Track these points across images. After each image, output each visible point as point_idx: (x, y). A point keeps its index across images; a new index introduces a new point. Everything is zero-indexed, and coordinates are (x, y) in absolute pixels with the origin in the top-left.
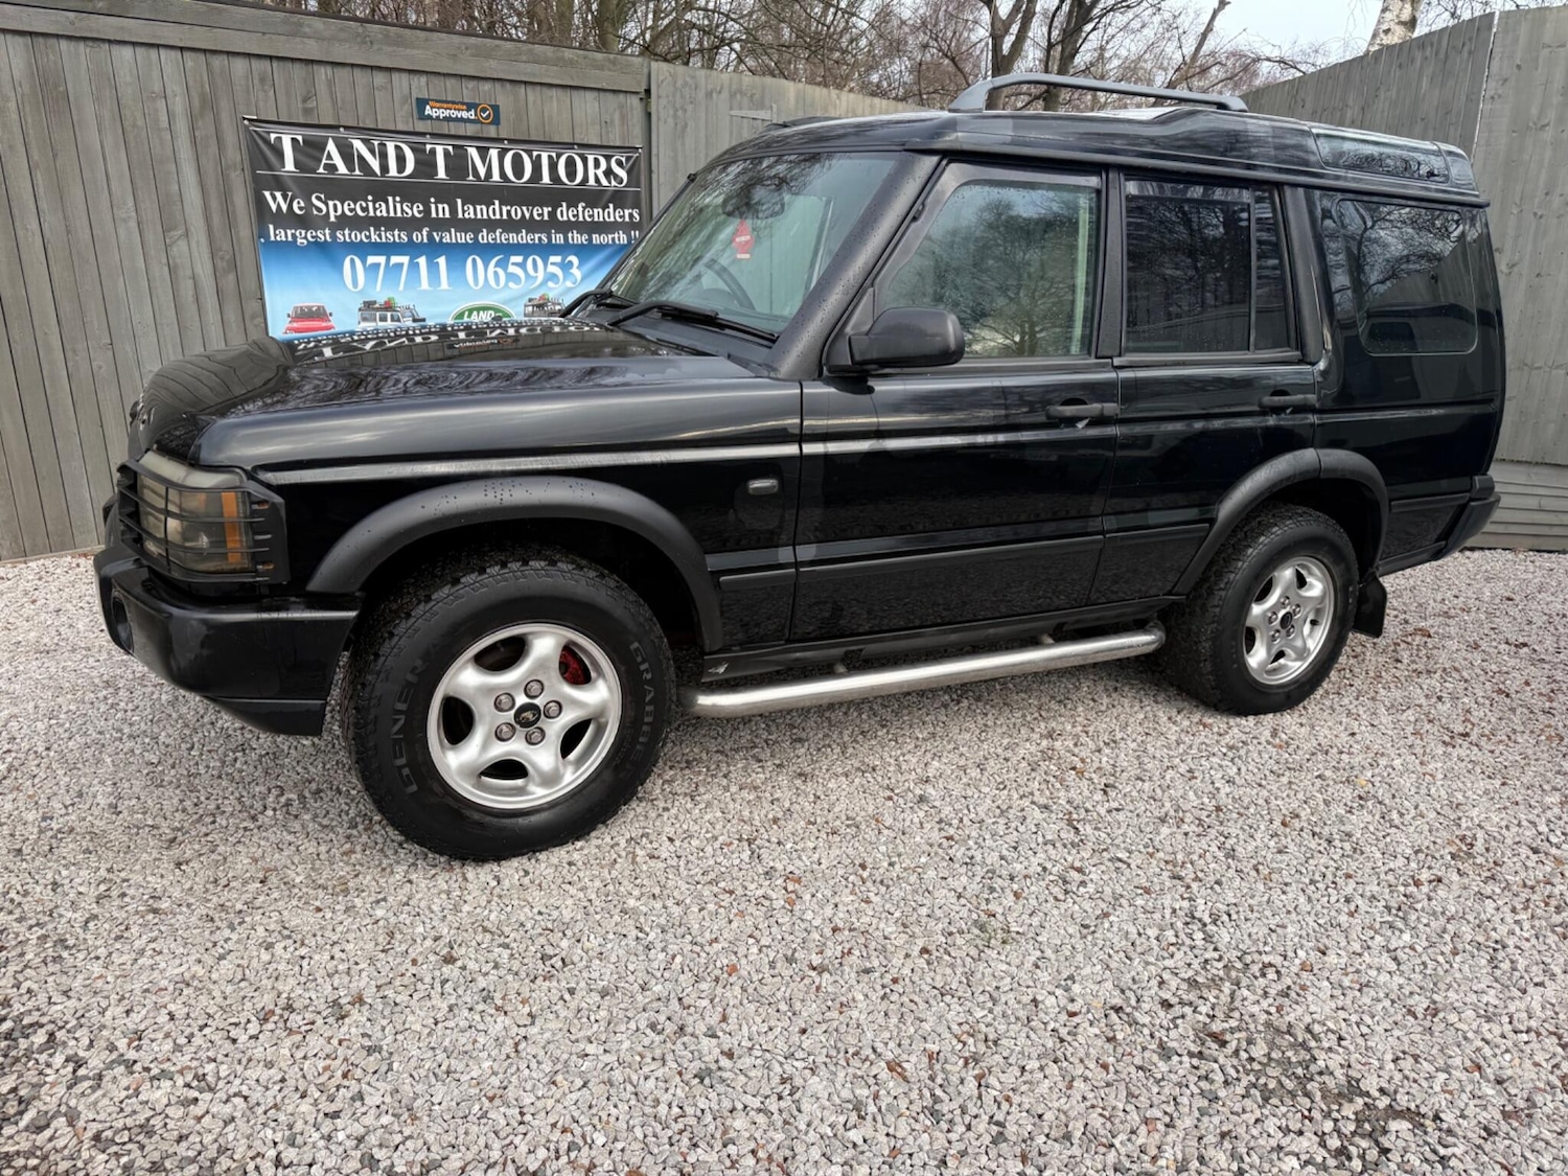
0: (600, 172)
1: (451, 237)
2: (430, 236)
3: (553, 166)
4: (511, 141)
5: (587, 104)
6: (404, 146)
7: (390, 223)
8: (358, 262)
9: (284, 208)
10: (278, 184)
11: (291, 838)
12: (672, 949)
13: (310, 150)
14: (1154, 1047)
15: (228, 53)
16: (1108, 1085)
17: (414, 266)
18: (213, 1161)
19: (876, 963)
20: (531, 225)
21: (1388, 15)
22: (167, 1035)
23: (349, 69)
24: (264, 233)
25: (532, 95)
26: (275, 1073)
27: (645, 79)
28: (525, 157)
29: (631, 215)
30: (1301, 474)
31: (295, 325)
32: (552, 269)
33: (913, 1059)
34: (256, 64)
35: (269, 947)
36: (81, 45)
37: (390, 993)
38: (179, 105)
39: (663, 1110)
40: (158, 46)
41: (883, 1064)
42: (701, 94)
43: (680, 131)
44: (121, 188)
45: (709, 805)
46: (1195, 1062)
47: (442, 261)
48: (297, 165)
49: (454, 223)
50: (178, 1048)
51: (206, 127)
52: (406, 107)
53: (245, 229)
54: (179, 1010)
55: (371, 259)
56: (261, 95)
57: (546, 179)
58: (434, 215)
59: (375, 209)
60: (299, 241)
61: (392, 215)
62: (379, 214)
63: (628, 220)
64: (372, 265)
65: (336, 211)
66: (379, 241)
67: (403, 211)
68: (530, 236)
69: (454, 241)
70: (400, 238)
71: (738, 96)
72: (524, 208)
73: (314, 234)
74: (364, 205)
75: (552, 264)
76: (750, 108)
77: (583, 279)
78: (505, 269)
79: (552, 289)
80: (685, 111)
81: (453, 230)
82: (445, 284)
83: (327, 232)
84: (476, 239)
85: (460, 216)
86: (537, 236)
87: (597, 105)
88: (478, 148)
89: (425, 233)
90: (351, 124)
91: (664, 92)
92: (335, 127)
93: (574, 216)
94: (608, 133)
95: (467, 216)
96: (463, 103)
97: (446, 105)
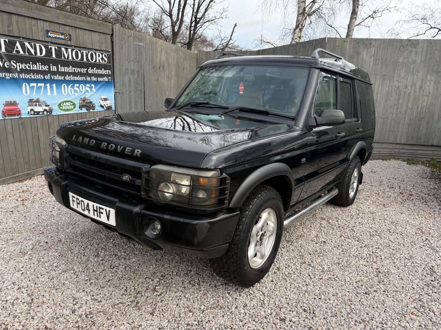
0: (100, 58)
1: (57, 77)
2: (50, 77)
3: (87, 56)
4: (75, 47)
5: (96, 37)
6: (42, 46)
7: (38, 72)
8: (27, 85)
13: (11, 45)
17: (45, 87)
20: (81, 74)
21: (296, 35)
23: (24, 17)
25: (81, 32)
27: (112, 30)
28: (79, 52)
29: (109, 72)
31: (6, 108)
32: (87, 88)
42: (126, 37)
43: (121, 48)
47: (54, 85)
48: (6, 50)
49: (58, 73)
52: (42, 33)
55: (32, 84)
57: (85, 60)
58: (52, 70)
59: (33, 67)
60: (7, 77)
61: (38, 69)
62: (34, 69)
63: (108, 73)
64: (32, 86)
65: (19, 67)
66: (34, 78)
67: (42, 68)
68: (81, 77)
69: (58, 79)
70: (41, 77)
71: (135, 38)
72: (79, 69)
73: (12, 75)
74: (29, 65)
75: (87, 87)
76: (138, 42)
77: (96, 92)
78: (73, 89)
79: (88, 95)
80: (122, 41)
81: (58, 75)
82: (55, 93)
83: (17, 74)
84: (65, 78)
85: (60, 71)
86: (83, 78)
87: (98, 37)
88: (65, 48)
89: (49, 76)
90: (24, 37)
91: (117, 35)
92: (19, 37)
93: (93, 72)
94: (102, 46)
95: (62, 71)
96: (60, 33)
97: (55, 33)
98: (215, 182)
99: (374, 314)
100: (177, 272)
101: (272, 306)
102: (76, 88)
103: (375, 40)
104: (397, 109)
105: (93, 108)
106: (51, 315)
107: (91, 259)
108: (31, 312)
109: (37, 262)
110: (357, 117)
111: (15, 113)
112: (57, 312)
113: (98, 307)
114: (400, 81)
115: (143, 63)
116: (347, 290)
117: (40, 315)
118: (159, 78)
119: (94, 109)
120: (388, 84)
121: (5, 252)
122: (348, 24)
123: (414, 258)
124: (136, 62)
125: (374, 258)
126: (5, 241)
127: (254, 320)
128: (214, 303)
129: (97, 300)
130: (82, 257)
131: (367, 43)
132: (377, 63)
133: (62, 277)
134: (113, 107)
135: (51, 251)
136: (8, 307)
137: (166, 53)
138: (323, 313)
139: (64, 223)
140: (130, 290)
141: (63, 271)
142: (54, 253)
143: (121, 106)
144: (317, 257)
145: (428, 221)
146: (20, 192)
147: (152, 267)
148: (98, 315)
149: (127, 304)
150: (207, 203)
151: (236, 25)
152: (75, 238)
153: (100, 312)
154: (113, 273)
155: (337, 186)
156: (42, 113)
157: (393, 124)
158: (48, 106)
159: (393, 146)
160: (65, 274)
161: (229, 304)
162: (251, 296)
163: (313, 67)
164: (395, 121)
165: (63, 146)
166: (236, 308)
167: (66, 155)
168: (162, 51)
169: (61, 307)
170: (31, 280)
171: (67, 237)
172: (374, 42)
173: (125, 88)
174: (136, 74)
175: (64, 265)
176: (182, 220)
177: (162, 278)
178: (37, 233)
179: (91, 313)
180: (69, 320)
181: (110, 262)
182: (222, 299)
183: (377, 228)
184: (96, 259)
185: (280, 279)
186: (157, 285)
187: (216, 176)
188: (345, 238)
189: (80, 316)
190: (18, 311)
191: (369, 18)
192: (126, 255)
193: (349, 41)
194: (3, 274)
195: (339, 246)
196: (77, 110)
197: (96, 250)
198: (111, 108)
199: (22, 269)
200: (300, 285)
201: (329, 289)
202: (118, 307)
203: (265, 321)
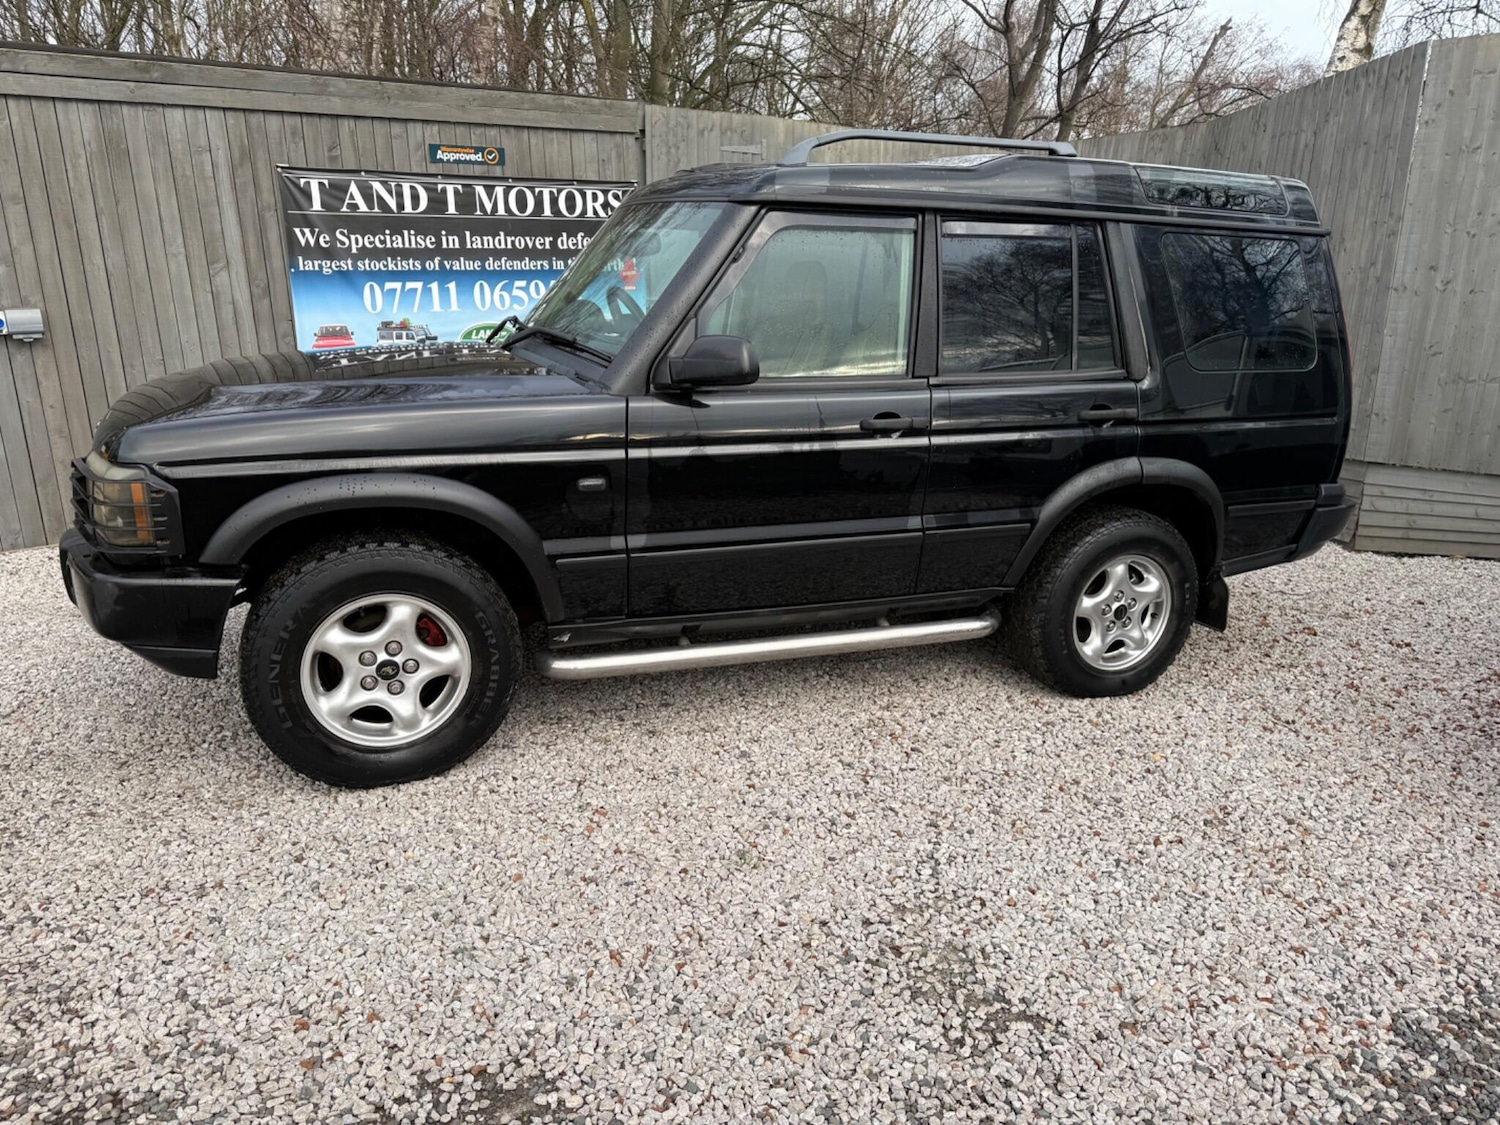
0: (598, 206)
1: (461, 265)
2: (441, 264)
3: (554, 201)
4: (515, 179)
5: (586, 146)
6: (417, 186)
7: (405, 254)
8: (376, 287)
9: (312, 242)
10: (307, 222)
11: (213, 765)
12: (477, 860)
13: (335, 192)
14: (840, 953)
15: (263, 111)
16: (786, 979)
17: (427, 291)
18: (73, 989)
19: (638, 878)
20: (534, 254)
21: (1343, 43)
22: (70, 902)
23: (370, 121)
24: (294, 264)
25: (535, 139)
26: (138, 933)
27: (640, 121)
28: (527, 191)
30: (1121, 480)
31: (321, 343)
33: (633, 950)
34: (290, 121)
35: (167, 843)
36: (140, 109)
37: (244, 881)
38: (222, 158)
39: (416, 974)
40: (204, 108)
41: (607, 953)
42: (693, 133)
44: (173, 229)
45: (559, 753)
46: (868, 967)
47: (452, 286)
48: (323, 205)
49: (464, 252)
50: (74, 911)
51: (245, 175)
52: (420, 153)
53: (277, 260)
54: (83, 884)
55: (389, 285)
56: (292, 146)
57: (547, 211)
58: (445, 246)
59: (392, 242)
60: (325, 270)
61: (407, 245)
62: (395, 245)
64: (389, 290)
65: (357, 243)
66: (395, 269)
67: (416, 242)
68: (533, 263)
69: (463, 269)
70: (414, 266)
71: (729, 133)
72: (528, 239)
73: (339, 264)
74: (383, 238)
76: (740, 144)
78: (510, 293)
80: (678, 148)
81: (462, 259)
82: (454, 306)
83: (349, 262)
84: (483, 266)
85: (469, 246)
86: (539, 263)
87: (594, 146)
88: (485, 186)
89: (437, 262)
90: (371, 168)
91: (656, 134)
92: (357, 172)
93: (573, 244)
94: (605, 170)
95: (474, 246)
96: (471, 148)
97: (456, 150)
102: (516, 292)
150: (132, 540)
158: (434, 339)
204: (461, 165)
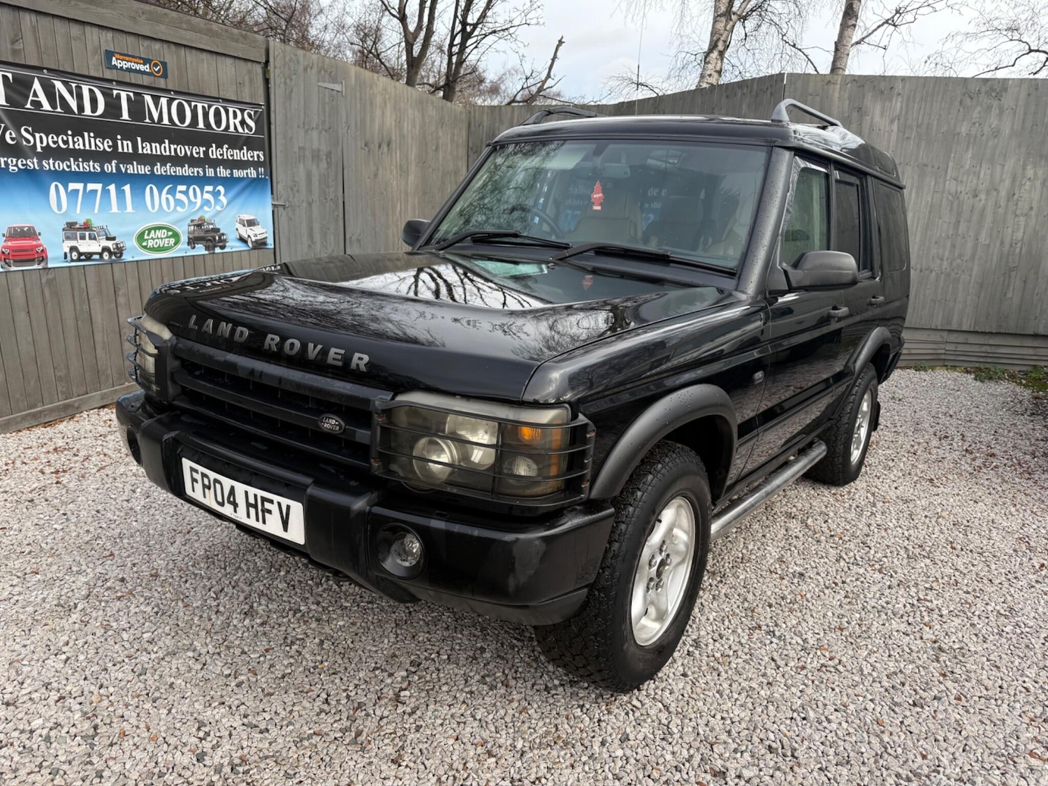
0: (237, 122)
1: (134, 168)
2: (118, 168)
3: (206, 115)
4: (177, 92)
5: (227, 68)
6: (96, 90)
7: (86, 155)
8: (60, 186)
13: (18, 88)
17: (106, 192)
20: (192, 161)
21: (709, 66)
23: (50, 19)
25: (190, 57)
27: (263, 52)
28: (186, 105)
29: (258, 156)
31: (9, 244)
32: (207, 196)
42: (301, 68)
43: (288, 97)
47: (127, 188)
49: (135, 157)
52: (97, 57)
55: (72, 186)
57: (201, 125)
58: (120, 150)
59: (74, 143)
60: (11, 168)
61: (88, 148)
62: (77, 147)
63: (256, 159)
64: (72, 191)
65: (42, 142)
66: (77, 170)
67: (96, 145)
68: (191, 169)
69: (136, 172)
70: (94, 168)
71: (322, 72)
72: (187, 147)
73: (25, 162)
74: (65, 138)
75: (207, 192)
76: (329, 82)
77: (228, 204)
78: (174, 196)
79: (207, 212)
80: (291, 79)
81: (135, 163)
82: (130, 208)
83: (35, 160)
84: (152, 171)
85: (140, 152)
86: (196, 169)
87: (233, 69)
88: (152, 96)
89: (113, 164)
90: (53, 67)
91: (278, 65)
92: (39, 69)
93: (221, 155)
94: (241, 92)
95: (145, 152)
96: (140, 58)
97: (127, 58)
98: (556, 437)
99: (941, 757)
100: (449, 652)
101: (691, 739)
102: (179, 196)
103: (903, 79)
104: (953, 246)
105: (221, 244)
106: (145, 766)
107: (235, 622)
108: (95, 759)
109: (103, 631)
110: (872, 269)
111: (31, 257)
112: (160, 760)
113: (261, 746)
114: (960, 179)
115: (340, 135)
116: (869, 697)
117: (117, 768)
118: (378, 169)
119: (223, 247)
120: (932, 187)
121: (20, 605)
122: (836, 40)
123: (1020, 614)
124: (324, 132)
125: (925, 614)
126: (18, 577)
127: (649, 776)
128: (547, 733)
129: (256, 726)
130: (213, 617)
131: (881, 86)
132: (906, 136)
133: (165, 668)
134: (270, 241)
135: (135, 601)
136: (35, 747)
137: (395, 108)
138: (815, 755)
139: (162, 531)
140: (338, 701)
141: (168, 654)
142: (142, 608)
143: (289, 239)
144: (787, 614)
145: (1041, 519)
146: (48, 452)
147: (386, 641)
148: (263, 765)
149: (332, 736)
150: (538, 490)
151: (561, 42)
152: (191, 568)
153: (266, 757)
154: (292, 657)
155: (822, 437)
156: (97, 257)
157: (941, 284)
158: (114, 239)
159: (942, 337)
160: (174, 662)
161: (585, 735)
162: (637, 714)
163: (776, 144)
164: (948, 275)
165: (165, 341)
166: (603, 743)
167: (172, 364)
168: (385, 103)
169: (169, 745)
170: (89, 677)
171: (171, 565)
172: (899, 86)
173: (297, 194)
174: (325, 161)
175: (169, 637)
176: (476, 532)
177: (413, 669)
178: (97, 556)
179: (243, 760)
180: (190, 779)
181: (284, 628)
182: (566, 721)
183: (922, 538)
184: (247, 622)
185: (703, 669)
186: (404, 686)
187: (559, 422)
188: (848, 563)
189: (218, 770)
190: (63, 758)
191: (886, 25)
192: (321, 609)
193: (839, 82)
194: (18, 661)
195: (836, 584)
196: (183, 250)
197: (246, 599)
198: (265, 244)
199: (65, 649)
200: (754, 685)
201: (824, 695)
202: (311, 744)
203: (676, 778)
204: (132, 74)
